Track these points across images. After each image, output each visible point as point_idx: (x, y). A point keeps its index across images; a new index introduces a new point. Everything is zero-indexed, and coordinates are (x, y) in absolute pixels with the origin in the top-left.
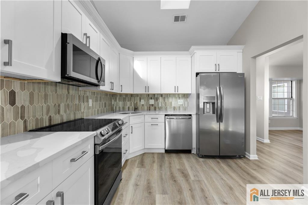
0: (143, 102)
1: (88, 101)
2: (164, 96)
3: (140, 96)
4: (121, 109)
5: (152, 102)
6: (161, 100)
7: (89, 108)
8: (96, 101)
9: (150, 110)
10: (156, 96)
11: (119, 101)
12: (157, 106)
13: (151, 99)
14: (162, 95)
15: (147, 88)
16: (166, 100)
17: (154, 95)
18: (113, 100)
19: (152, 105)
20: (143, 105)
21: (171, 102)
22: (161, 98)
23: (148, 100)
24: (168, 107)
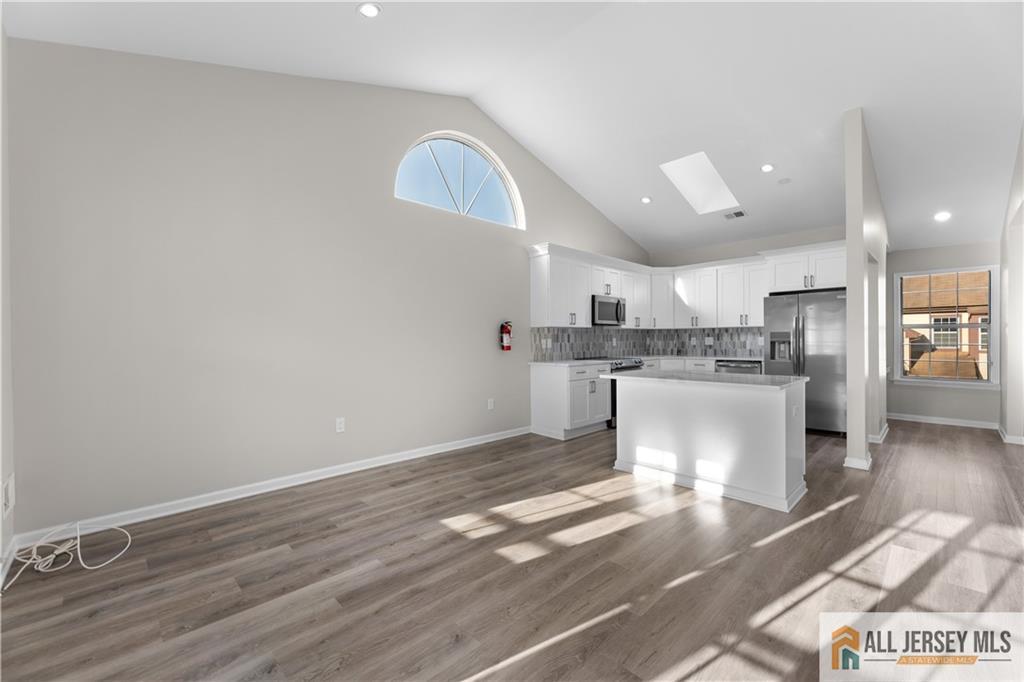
0: (694, 341)
1: (611, 340)
2: (731, 331)
3: (691, 333)
4: (661, 352)
5: (709, 341)
6: (726, 338)
7: (613, 347)
8: (621, 339)
9: (706, 354)
10: (717, 332)
11: (658, 339)
12: (718, 348)
13: (708, 336)
14: (727, 330)
15: (695, 319)
16: (736, 338)
17: (714, 329)
18: (648, 340)
19: (710, 346)
20: (694, 346)
21: (745, 342)
22: (726, 334)
23: (703, 339)
24: (739, 350)
